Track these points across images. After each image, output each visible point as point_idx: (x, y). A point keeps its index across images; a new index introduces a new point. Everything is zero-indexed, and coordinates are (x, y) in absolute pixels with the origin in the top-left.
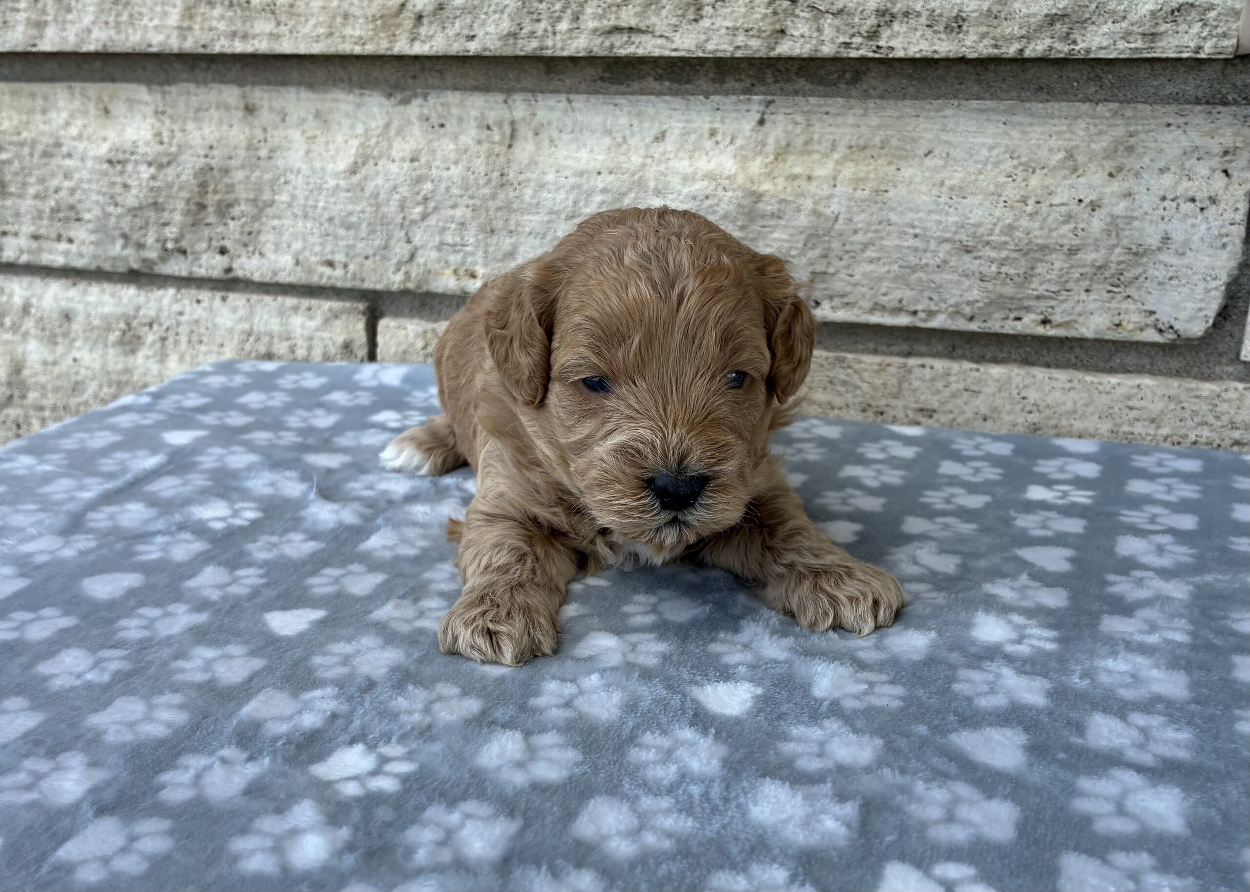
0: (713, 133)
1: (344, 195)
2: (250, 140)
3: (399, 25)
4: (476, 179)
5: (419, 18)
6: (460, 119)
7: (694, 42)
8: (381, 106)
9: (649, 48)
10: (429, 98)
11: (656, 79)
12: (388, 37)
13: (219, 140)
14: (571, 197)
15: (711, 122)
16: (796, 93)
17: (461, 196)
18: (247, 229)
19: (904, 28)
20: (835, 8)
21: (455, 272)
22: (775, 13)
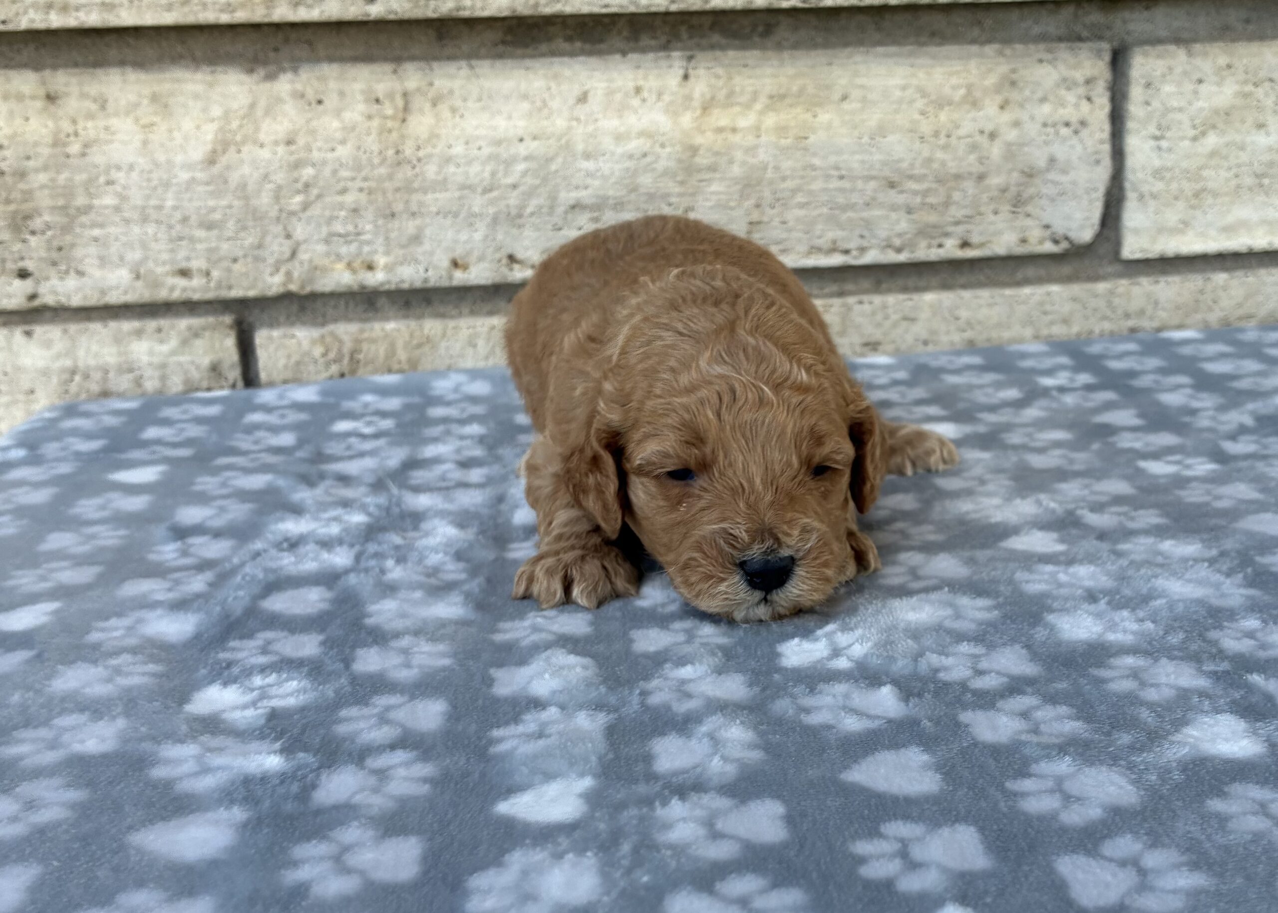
0: (638, 90)
1: (201, 189)
2: (56, 133)
4: (369, 159)
6: (342, 94)
8: (242, 84)
10: (301, 72)
11: (565, 40)
14: (487, 169)
15: (635, 80)
16: (712, 47)
17: (353, 179)
18: (56, 243)
21: (349, 266)
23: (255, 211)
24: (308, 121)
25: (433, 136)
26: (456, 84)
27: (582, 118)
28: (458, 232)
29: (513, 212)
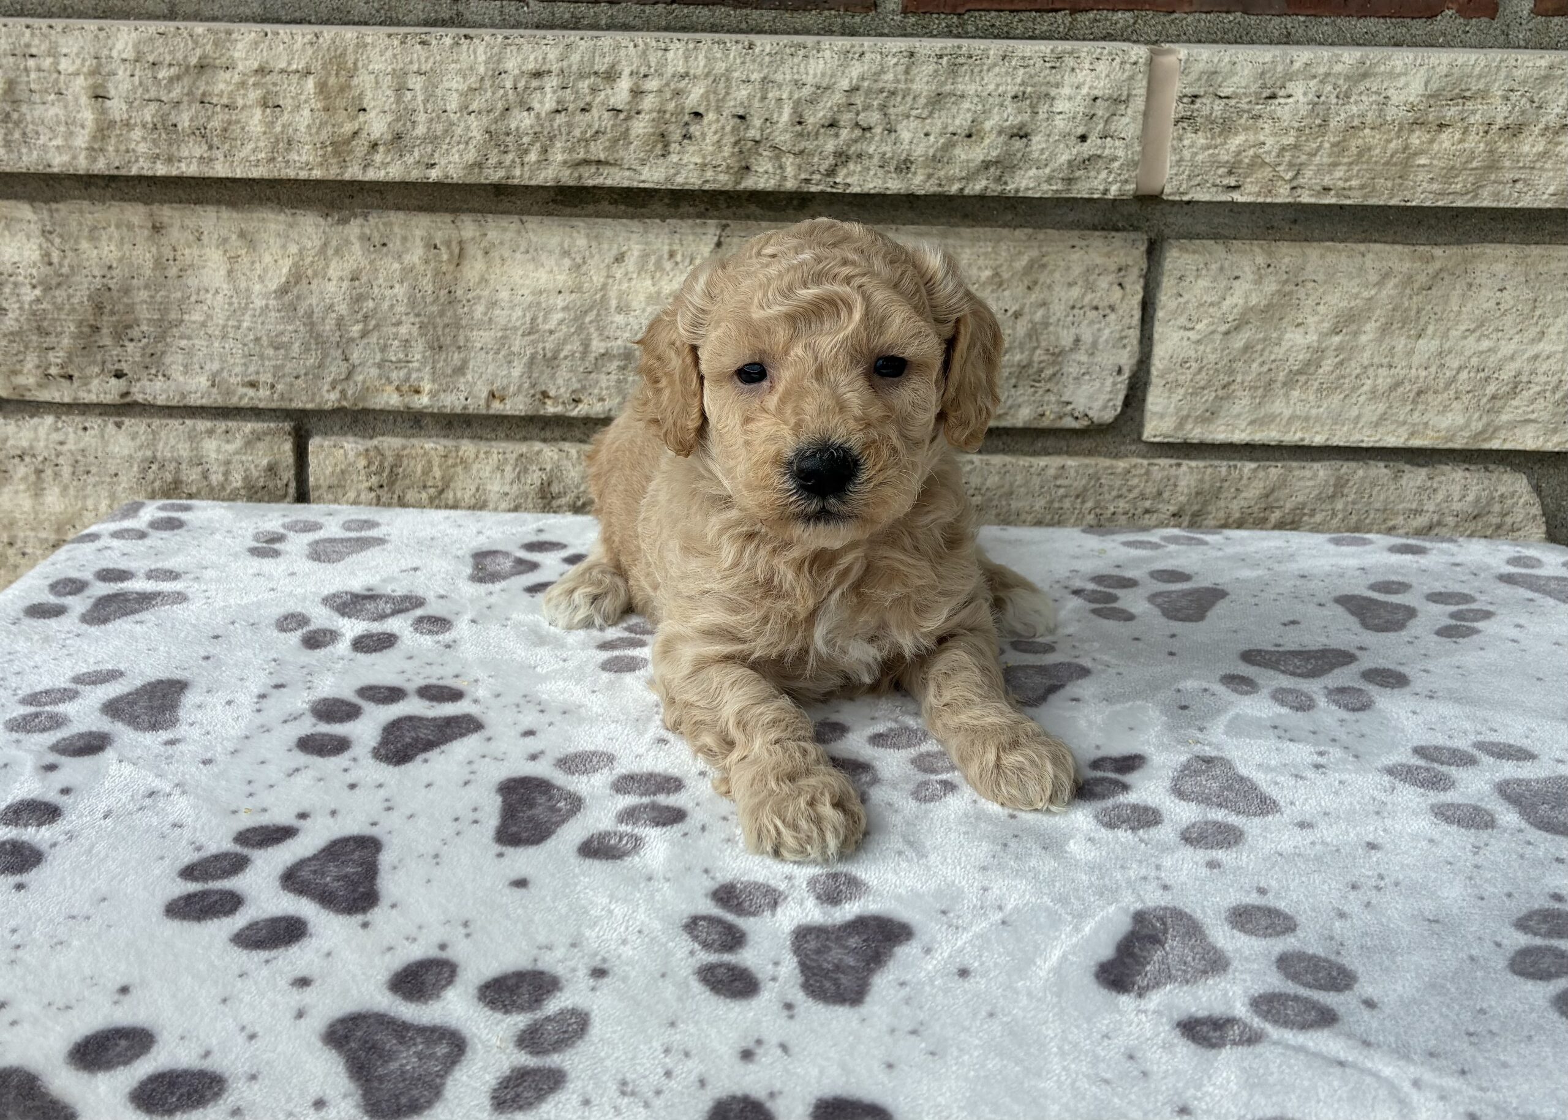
0: (672, 254)
1: (274, 315)
2: (158, 258)
3: (352, 151)
4: (423, 297)
5: (374, 146)
6: (404, 239)
7: (663, 176)
8: (317, 226)
9: (618, 179)
10: (370, 218)
12: (338, 163)
13: (120, 260)
14: (528, 315)
15: (670, 244)
16: (748, 217)
17: (407, 314)
18: (149, 351)
19: (859, 168)
20: (797, 149)
21: (398, 389)
22: (741, 152)
23: (319, 335)
24: (371, 262)
25: (484, 280)
26: (508, 235)
27: (618, 276)
28: (499, 367)
29: (549, 355)
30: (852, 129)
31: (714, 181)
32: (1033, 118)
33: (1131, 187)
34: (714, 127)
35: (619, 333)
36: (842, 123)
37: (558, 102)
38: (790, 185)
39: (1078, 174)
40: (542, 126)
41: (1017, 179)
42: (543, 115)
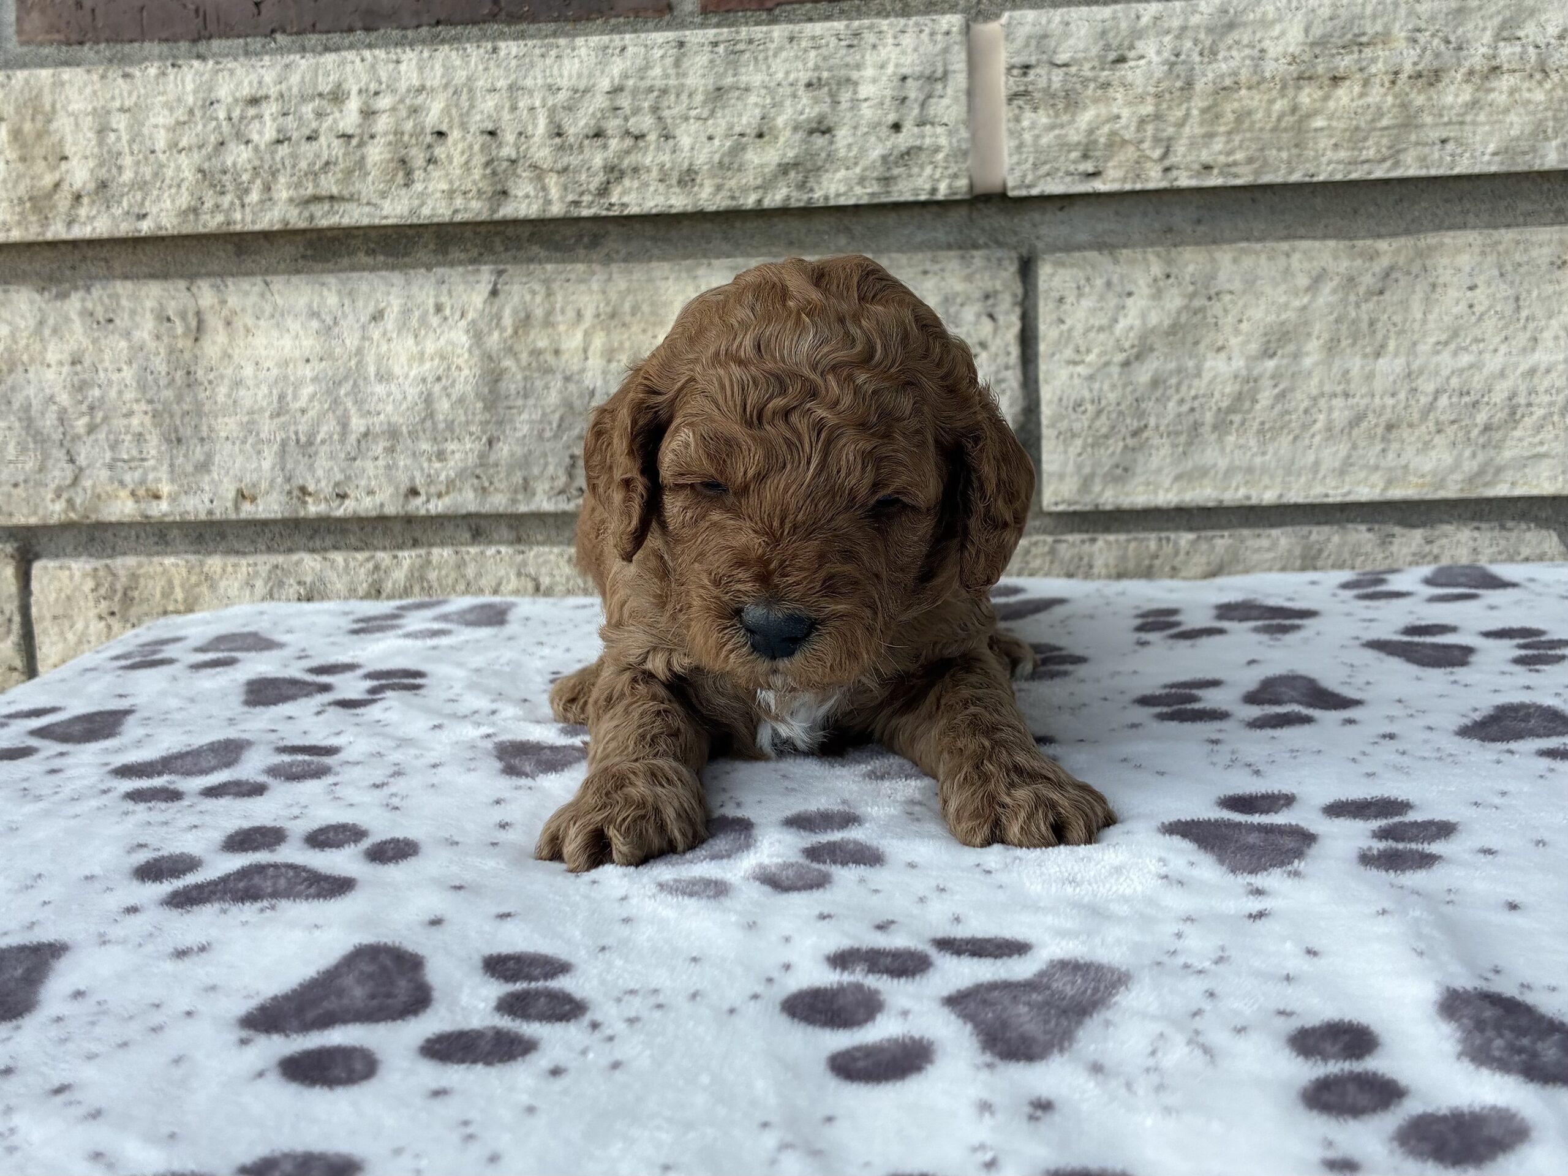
0: (439, 309)
3: (54, 207)
4: (156, 381)
5: (78, 198)
6: (133, 312)
7: (407, 209)
8: (32, 302)
9: (356, 215)
10: (93, 290)
11: (367, 253)
12: (39, 220)
14: (275, 392)
15: (437, 296)
16: (531, 260)
17: (138, 401)
19: (636, 184)
20: (559, 166)
21: (133, 494)
22: (494, 173)
23: (38, 433)
24: (95, 342)
25: (226, 356)
26: (251, 300)
27: (376, 337)
28: (248, 459)
29: (303, 439)
30: (622, 138)
31: (466, 210)
32: (833, 109)
33: (962, 183)
34: (460, 146)
35: (380, 406)
36: (610, 132)
37: (279, 131)
38: (556, 210)
39: (896, 171)
40: (262, 159)
41: (825, 183)
42: (262, 147)
